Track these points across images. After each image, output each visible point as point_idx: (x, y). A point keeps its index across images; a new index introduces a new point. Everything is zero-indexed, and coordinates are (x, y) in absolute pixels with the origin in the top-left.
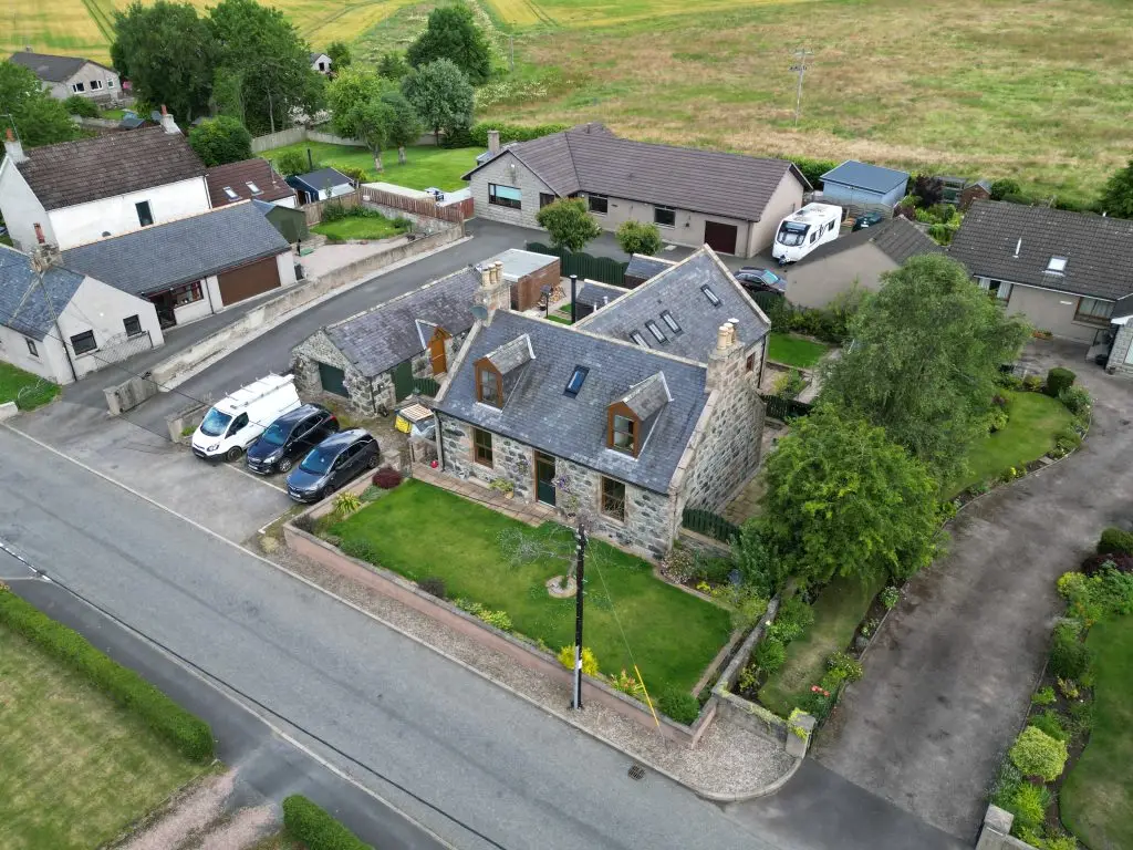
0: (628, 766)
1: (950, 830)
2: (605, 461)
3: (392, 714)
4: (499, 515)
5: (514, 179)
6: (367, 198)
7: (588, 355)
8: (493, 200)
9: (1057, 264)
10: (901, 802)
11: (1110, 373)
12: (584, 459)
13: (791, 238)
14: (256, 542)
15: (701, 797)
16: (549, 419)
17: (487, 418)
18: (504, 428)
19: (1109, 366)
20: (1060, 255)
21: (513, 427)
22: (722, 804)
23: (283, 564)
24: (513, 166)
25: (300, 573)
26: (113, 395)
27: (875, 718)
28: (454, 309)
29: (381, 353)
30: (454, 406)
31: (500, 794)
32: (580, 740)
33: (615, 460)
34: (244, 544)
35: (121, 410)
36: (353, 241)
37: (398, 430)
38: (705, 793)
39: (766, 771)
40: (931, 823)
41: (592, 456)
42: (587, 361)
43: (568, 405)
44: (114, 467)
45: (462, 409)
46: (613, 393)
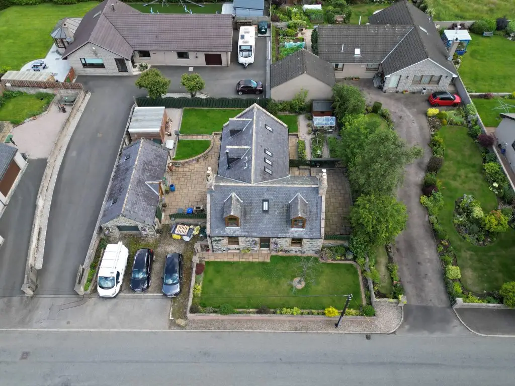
0: (365, 336)
1: (444, 306)
2: (292, 233)
3: (290, 363)
4: (252, 263)
5: (96, 55)
6: (8, 85)
7: (265, 194)
8: (85, 65)
9: (357, 51)
10: (430, 304)
11: (385, 92)
12: (284, 235)
13: (245, 53)
14: (173, 324)
15: (388, 334)
16: (262, 224)
17: (235, 232)
18: (244, 234)
19: (384, 90)
20: (358, 47)
21: (248, 232)
22: (394, 333)
23: (196, 328)
24: (94, 48)
25: (206, 328)
26: (28, 289)
27: (409, 280)
28: (153, 166)
29: (147, 209)
30: (217, 232)
31: (341, 368)
32: (348, 336)
33: (296, 232)
34: (170, 328)
35: (33, 291)
36: (28, 120)
37: (175, 239)
38: (389, 332)
39: (397, 315)
40: (440, 306)
41: (286, 233)
42: (266, 197)
43: (267, 216)
44: (68, 323)
45: (222, 232)
46: (283, 207)
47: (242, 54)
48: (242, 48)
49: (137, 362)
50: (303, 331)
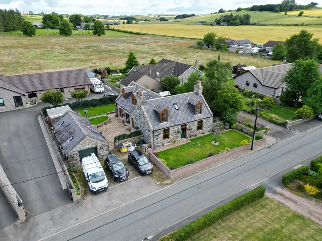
0: (268, 148)
7: (173, 100)
9: (158, 73)
12: (193, 120)
13: (99, 86)
14: (162, 185)
16: (179, 117)
18: (172, 125)
21: (174, 123)
22: (277, 142)
30: (157, 128)
34: (162, 188)
38: (275, 143)
39: (271, 137)
42: (174, 102)
43: (179, 112)
44: (77, 219)
45: (159, 127)
46: (185, 105)
47: (97, 87)
48: (96, 84)
49: (157, 212)
50: (239, 158)
